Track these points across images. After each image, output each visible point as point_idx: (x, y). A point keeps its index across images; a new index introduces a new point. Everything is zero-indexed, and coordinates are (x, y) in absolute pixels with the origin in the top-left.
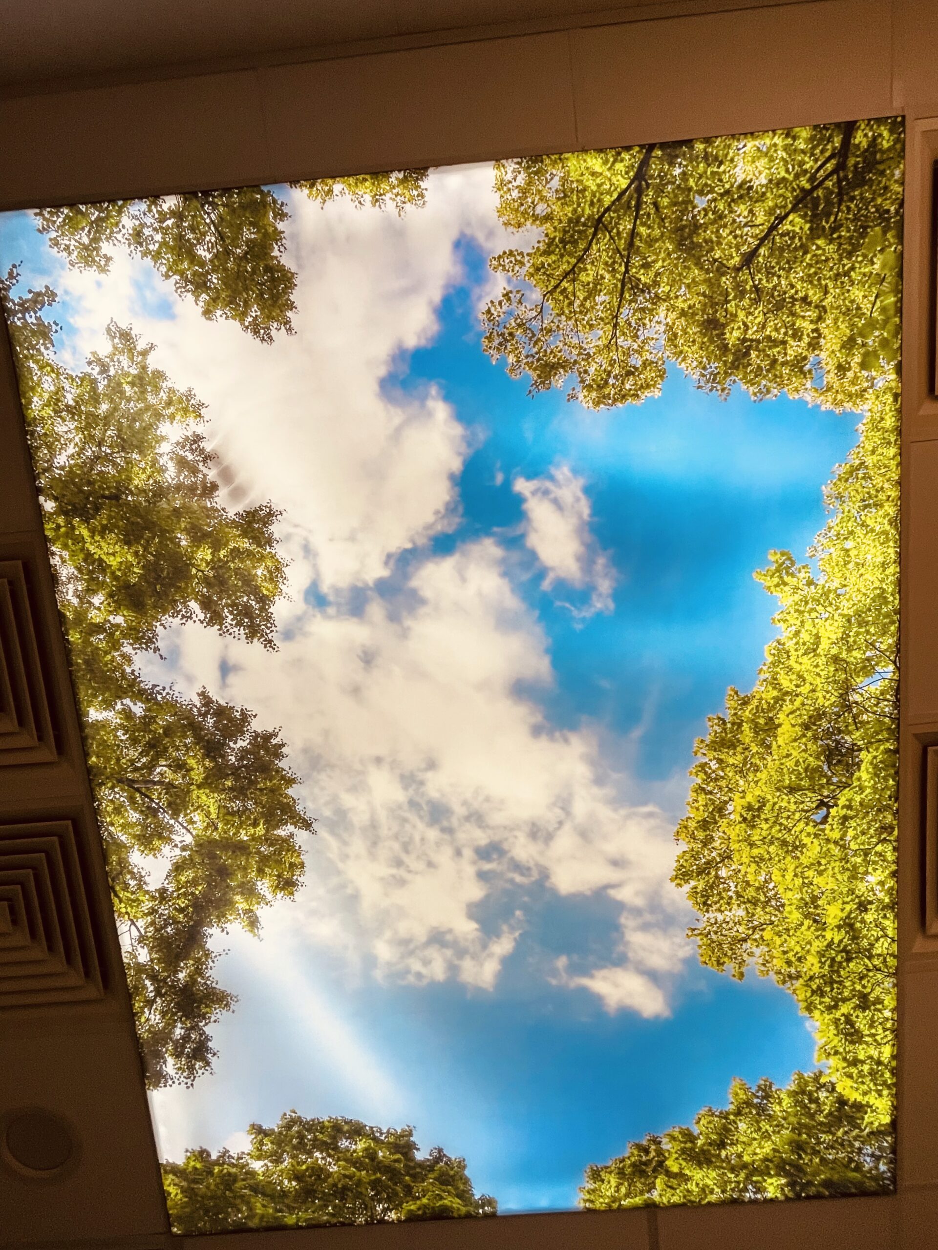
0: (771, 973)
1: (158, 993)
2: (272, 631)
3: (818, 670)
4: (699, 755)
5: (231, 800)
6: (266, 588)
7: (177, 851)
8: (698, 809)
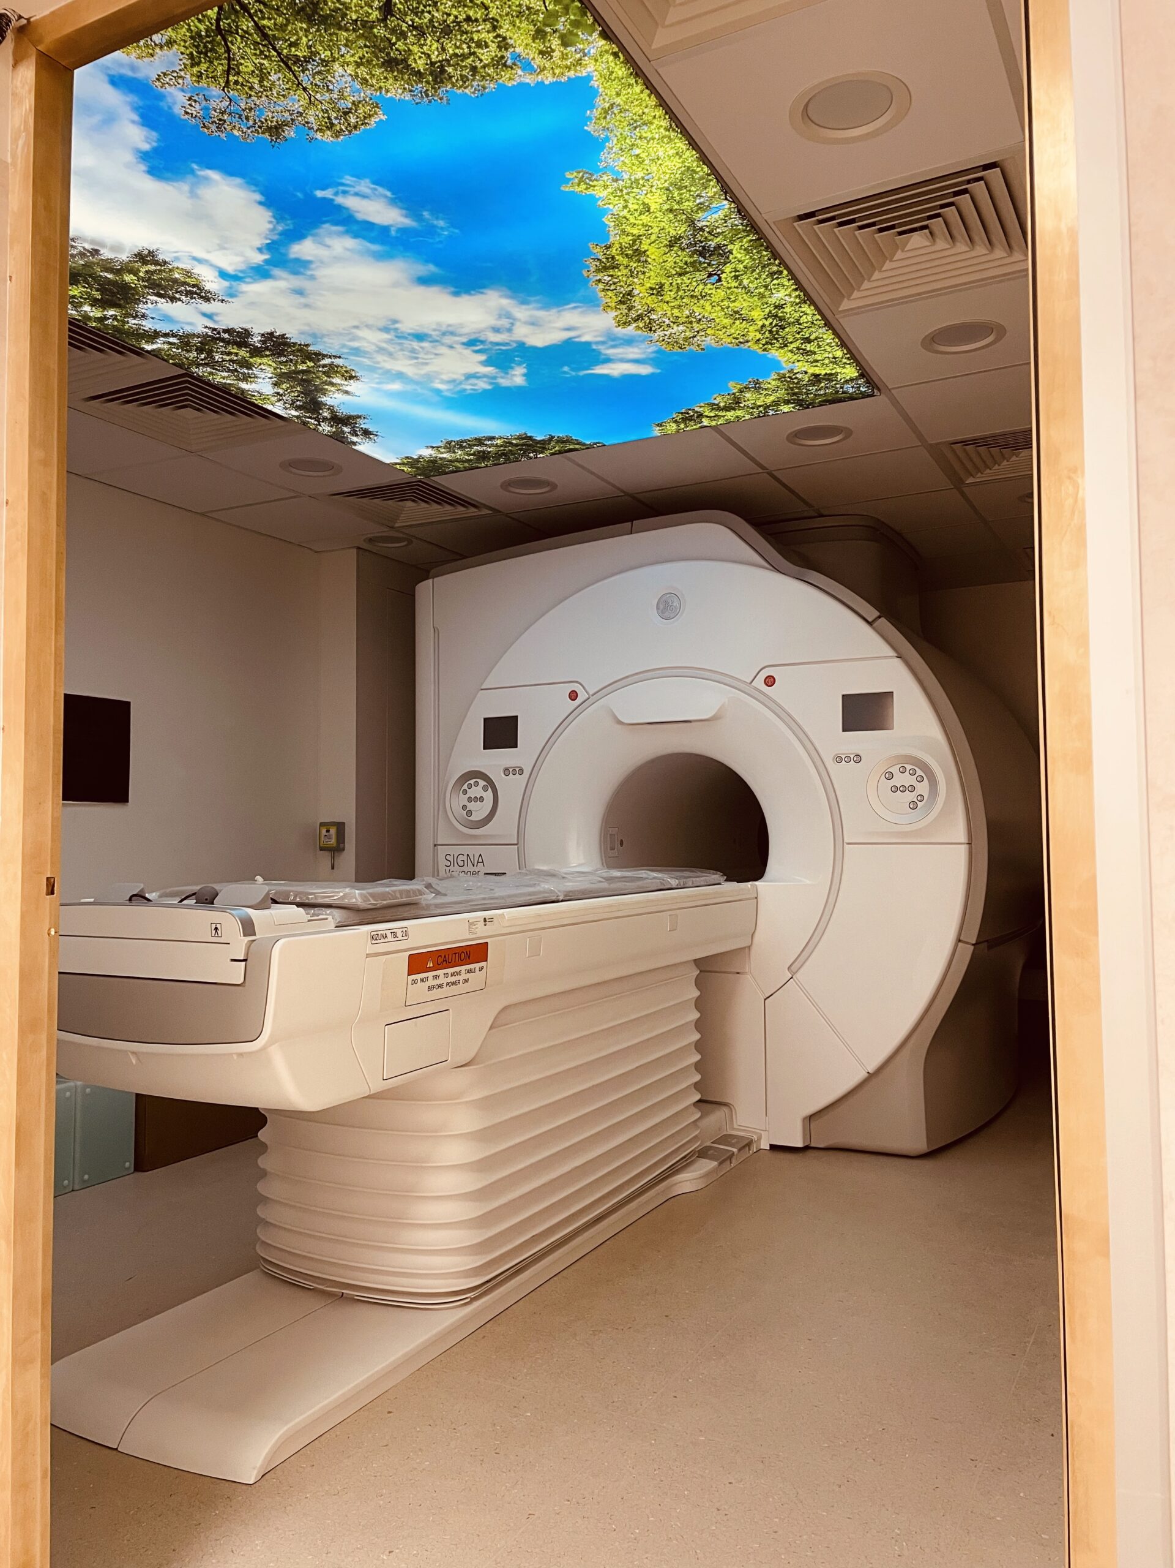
0: (725, 344)
2: (218, 296)
3: (659, 219)
4: (591, 277)
5: (277, 358)
6: (190, 281)
7: (268, 380)
8: (611, 298)
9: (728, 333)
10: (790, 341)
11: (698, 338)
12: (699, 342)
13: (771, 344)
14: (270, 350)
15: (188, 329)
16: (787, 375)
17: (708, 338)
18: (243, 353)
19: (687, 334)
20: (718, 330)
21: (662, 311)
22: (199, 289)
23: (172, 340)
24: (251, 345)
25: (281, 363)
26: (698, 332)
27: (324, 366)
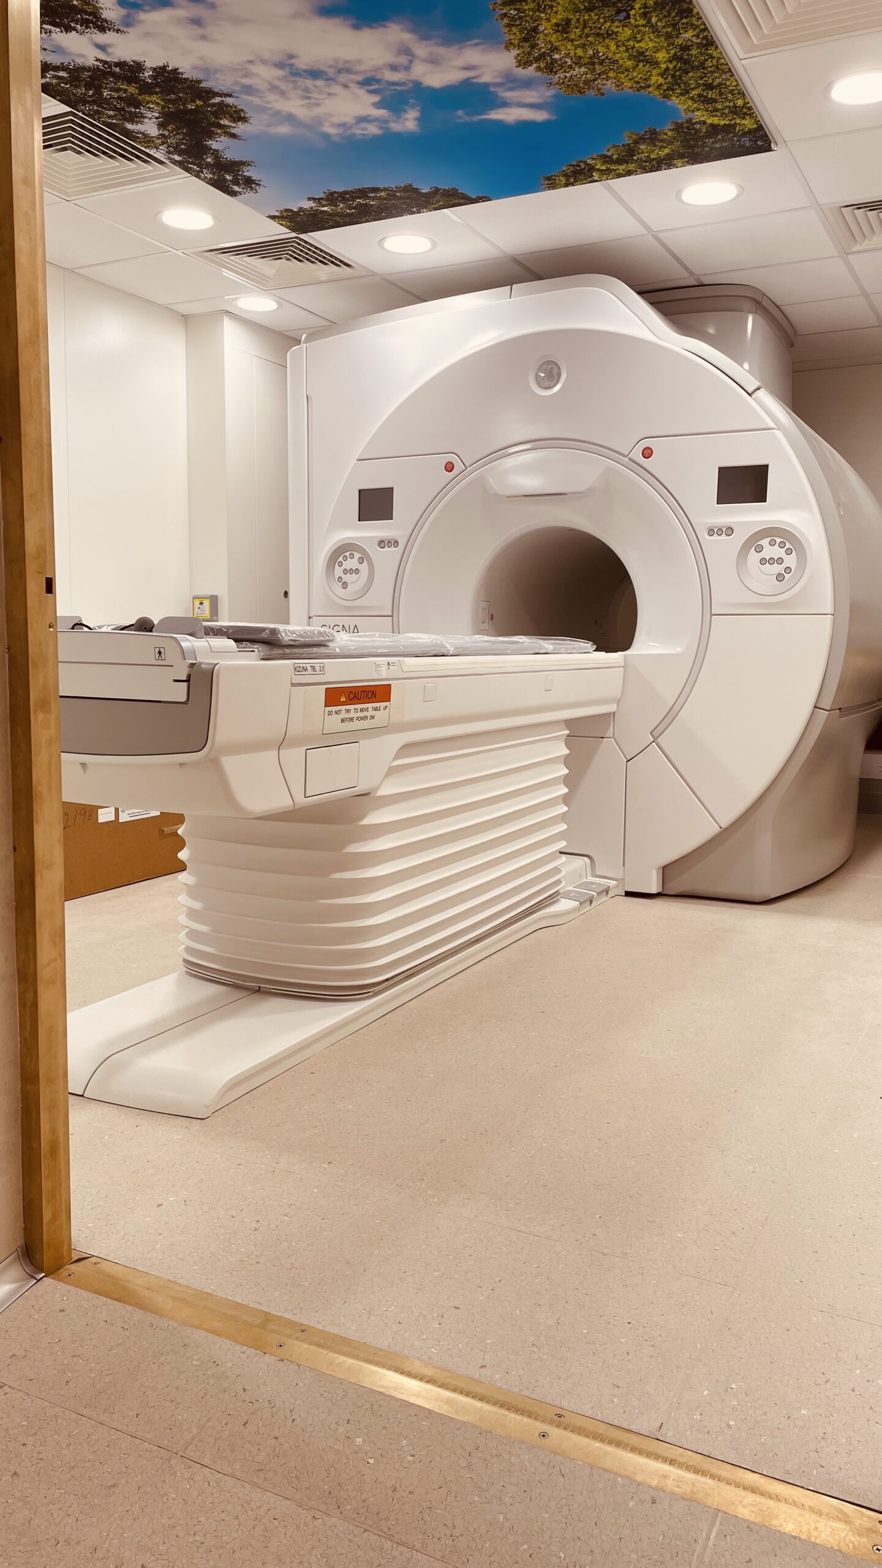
0: (625, 89)
1: (201, 168)
2: (114, 26)
4: (497, 10)
5: (167, 96)
6: (89, 9)
7: (155, 120)
8: (515, 34)
9: (630, 77)
10: (692, 86)
11: (599, 81)
12: (599, 86)
13: (673, 90)
14: (160, 87)
15: (80, 61)
16: (686, 125)
17: (609, 83)
18: (132, 89)
19: (588, 76)
20: (620, 73)
21: (567, 51)
22: (95, 17)
23: (62, 74)
24: (142, 80)
25: (171, 101)
26: (600, 74)
27: (214, 105)
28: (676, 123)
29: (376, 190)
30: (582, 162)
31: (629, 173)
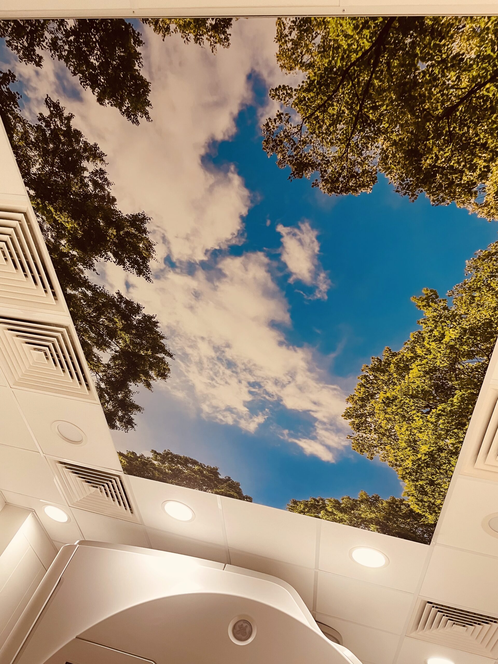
0: (386, 461)
2: (149, 274)
3: (440, 350)
4: (364, 371)
5: (135, 339)
6: (145, 254)
7: (113, 352)
8: (360, 393)
9: (396, 454)
11: (377, 449)
12: (375, 452)
13: (411, 475)
14: (137, 331)
15: (107, 289)
16: (397, 503)
17: (382, 452)
18: (120, 324)
19: (374, 442)
20: (393, 448)
21: (378, 419)
22: (144, 262)
23: (89, 292)
24: (131, 320)
25: (134, 344)
26: (381, 444)
28: (394, 498)
29: (195, 463)
30: (322, 500)
31: (341, 521)
